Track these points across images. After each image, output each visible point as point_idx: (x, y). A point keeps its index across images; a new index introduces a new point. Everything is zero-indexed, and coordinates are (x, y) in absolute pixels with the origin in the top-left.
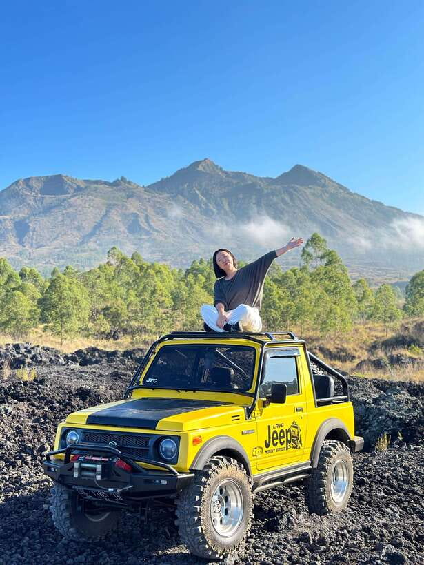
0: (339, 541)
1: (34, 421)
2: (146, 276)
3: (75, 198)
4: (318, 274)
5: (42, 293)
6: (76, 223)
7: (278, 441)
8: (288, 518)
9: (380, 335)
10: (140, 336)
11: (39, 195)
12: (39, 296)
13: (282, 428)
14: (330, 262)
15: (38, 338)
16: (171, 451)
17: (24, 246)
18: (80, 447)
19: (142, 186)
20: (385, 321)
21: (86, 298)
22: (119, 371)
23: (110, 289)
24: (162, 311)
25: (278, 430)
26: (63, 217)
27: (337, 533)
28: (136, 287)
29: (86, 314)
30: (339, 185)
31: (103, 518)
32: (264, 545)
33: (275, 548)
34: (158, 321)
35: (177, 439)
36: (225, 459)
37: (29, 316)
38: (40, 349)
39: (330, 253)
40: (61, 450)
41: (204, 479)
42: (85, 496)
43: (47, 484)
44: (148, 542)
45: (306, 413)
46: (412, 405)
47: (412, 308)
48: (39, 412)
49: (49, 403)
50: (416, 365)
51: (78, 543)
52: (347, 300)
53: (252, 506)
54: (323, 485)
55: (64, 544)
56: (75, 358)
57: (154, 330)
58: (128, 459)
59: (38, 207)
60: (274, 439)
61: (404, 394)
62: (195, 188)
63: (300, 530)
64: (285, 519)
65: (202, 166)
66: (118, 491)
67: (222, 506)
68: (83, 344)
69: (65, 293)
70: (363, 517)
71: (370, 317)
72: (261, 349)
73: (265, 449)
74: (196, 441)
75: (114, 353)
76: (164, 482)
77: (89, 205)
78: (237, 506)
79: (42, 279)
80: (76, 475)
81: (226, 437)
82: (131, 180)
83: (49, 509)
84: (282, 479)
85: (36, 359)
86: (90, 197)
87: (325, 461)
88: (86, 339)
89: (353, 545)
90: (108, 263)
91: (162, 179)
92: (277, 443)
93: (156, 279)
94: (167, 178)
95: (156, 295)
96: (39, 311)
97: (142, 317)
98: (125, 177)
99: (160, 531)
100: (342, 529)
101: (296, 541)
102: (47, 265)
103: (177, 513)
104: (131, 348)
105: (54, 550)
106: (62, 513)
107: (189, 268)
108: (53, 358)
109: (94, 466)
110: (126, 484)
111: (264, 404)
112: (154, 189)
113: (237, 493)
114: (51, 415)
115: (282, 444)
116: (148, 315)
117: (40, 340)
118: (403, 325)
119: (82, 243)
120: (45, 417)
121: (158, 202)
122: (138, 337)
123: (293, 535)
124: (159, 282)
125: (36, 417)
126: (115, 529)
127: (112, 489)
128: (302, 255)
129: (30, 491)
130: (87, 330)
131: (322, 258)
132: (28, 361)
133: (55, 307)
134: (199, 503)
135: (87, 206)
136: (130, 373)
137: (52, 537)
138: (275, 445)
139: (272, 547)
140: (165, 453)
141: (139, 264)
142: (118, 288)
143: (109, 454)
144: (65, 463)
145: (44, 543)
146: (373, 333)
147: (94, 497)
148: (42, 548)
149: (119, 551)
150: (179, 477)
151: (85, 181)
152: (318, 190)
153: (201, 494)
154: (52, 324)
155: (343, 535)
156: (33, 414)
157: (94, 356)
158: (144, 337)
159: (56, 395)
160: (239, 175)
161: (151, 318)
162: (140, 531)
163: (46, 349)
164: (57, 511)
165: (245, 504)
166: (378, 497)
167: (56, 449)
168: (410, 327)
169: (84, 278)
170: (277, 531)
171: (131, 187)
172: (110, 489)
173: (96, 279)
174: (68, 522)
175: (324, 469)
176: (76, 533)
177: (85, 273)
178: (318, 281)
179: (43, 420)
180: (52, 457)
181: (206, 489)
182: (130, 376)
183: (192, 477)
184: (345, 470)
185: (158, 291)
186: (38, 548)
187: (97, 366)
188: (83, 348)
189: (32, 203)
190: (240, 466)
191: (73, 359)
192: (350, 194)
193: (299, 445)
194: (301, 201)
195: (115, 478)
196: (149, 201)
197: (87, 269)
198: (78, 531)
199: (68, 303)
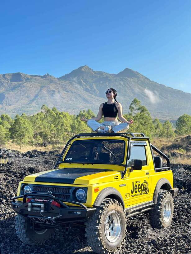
0: (172, 243)
1: (7, 183)
2: (59, 118)
3: (26, 83)
4: (137, 116)
5: (11, 126)
6: (27, 94)
7: (137, 190)
8: (143, 231)
9: (165, 143)
10: (57, 145)
11: (10, 82)
12: (10, 127)
13: (139, 183)
14: (143, 111)
15: (9, 146)
16: (82, 196)
17: (3, 105)
18: (32, 194)
19: (56, 78)
20: (167, 137)
21: (31, 128)
22: (48, 160)
23: (42, 124)
24: (66, 133)
25: (137, 184)
26: (21, 92)
27: (169, 239)
28: (54, 123)
29: (32, 135)
30: (145, 77)
31: (44, 232)
32: (132, 246)
33: (138, 248)
34: (64, 138)
35: (86, 189)
36: (111, 200)
37: (5, 136)
38: (10, 151)
39: (142, 107)
40: (21, 196)
41: (101, 211)
42: (35, 221)
43: (14, 214)
44: (69, 245)
45: (150, 176)
46: (186, 174)
47: (179, 132)
48: (10, 178)
49: (15, 174)
50: (182, 157)
51: (31, 246)
52: (150, 128)
53: (126, 225)
54: (159, 213)
55: (23, 247)
56: (27, 155)
57: (63, 142)
58: (59, 200)
59: (9, 88)
60: (135, 189)
61: (182, 169)
62: (80, 79)
63: (150, 237)
64: (141, 232)
65: (84, 69)
66: (54, 218)
67: (110, 225)
68: (30, 148)
69: (22, 125)
70: (180, 230)
71: (160, 136)
72: (128, 142)
73: (131, 194)
74: (96, 190)
75: (45, 153)
76: (79, 213)
77: (32, 86)
78: (118, 225)
79: (11, 120)
80: (29, 209)
81: (112, 188)
82: (52, 75)
83: (14, 227)
84: (140, 210)
85: (9, 156)
86: (33, 83)
87: (160, 201)
88: (32, 146)
89: (181, 246)
90: (41, 112)
91: (66, 75)
92: (137, 191)
93: (63, 119)
94: (68, 74)
95: (64, 126)
96: (10, 134)
97: (57, 136)
98: (49, 74)
99: (75, 238)
100: (172, 236)
101: (149, 244)
102: (13, 114)
103: (86, 230)
104: (52, 150)
105: (18, 250)
106: (22, 230)
107: (79, 114)
108: (17, 155)
109: (39, 204)
110: (58, 214)
111: (131, 171)
112: (62, 79)
113: (118, 218)
114: (15, 179)
115: (139, 192)
116: (60, 135)
117: (10, 147)
118: (175, 139)
119: (29, 104)
120: (13, 180)
121: (64, 85)
122: (55, 146)
123: (146, 240)
124: (64, 121)
125: (8, 181)
126: (50, 238)
127: (50, 217)
128: (130, 108)
129: (4, 218)
130: (32, 142)
131: (138, 109)
132: (5, 156)
133: (18, 132)
134: (98, 224)
135: (32, 87)
136: (53, 161)
137: (16, 243)
138: (136, 192)
139: (136, 247)
140: (79, 197)
141: (55, 112)
142: (46, 124)
143: (48, 198)
144: (23, 203)
145: (12, 246)
146: (162, 143)
147: (39, 221)
148: (11, 249)
149: (53, 250)
150: (87, 210)
151: (31, 75)
152: (136, 79)
153: (99, 219)
154: (16, 140)
155: (173, 240)
156: (7, 179)
157: (36, 154)
158: (58, 145)
159: (18, 170)
160: (101, 73)
161: (61, 137)
162: (64, 239)
163: (13, 151)
164: (19, 229)
165: (122, 224)
166: (183, 219)
167: (18, 195)
168: (179, 140)
169: (31, 119)
170: (137, 238)
171: (51, 78)
172: (49, 217)
173: (36, 119)
174: (25, 235)
175: (160, 205)
176: (29, 241)
177: (31, 117)
178: (137, 120)
179: (11, 182)
180: (16, 200)
181: (102, 217)
182: (53, 162)
183: (94, 210)
184: (170, 205)
185: (65, 125)
186: (9, 249)
187: (37, 158)
188: (30, 150)
189: (6, 85)
190: (119, 204)
191: (26, 155)
192: (151, 81)
193: (148, 192)
194: (128, 84)
195: (52, 211)
196: (60, 85)
197: (32, 115)
198: (30, 240)
199: (23, 130)
